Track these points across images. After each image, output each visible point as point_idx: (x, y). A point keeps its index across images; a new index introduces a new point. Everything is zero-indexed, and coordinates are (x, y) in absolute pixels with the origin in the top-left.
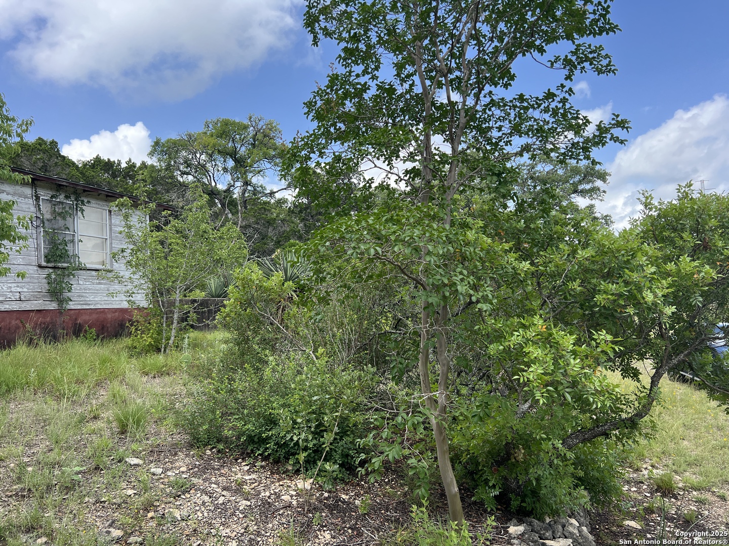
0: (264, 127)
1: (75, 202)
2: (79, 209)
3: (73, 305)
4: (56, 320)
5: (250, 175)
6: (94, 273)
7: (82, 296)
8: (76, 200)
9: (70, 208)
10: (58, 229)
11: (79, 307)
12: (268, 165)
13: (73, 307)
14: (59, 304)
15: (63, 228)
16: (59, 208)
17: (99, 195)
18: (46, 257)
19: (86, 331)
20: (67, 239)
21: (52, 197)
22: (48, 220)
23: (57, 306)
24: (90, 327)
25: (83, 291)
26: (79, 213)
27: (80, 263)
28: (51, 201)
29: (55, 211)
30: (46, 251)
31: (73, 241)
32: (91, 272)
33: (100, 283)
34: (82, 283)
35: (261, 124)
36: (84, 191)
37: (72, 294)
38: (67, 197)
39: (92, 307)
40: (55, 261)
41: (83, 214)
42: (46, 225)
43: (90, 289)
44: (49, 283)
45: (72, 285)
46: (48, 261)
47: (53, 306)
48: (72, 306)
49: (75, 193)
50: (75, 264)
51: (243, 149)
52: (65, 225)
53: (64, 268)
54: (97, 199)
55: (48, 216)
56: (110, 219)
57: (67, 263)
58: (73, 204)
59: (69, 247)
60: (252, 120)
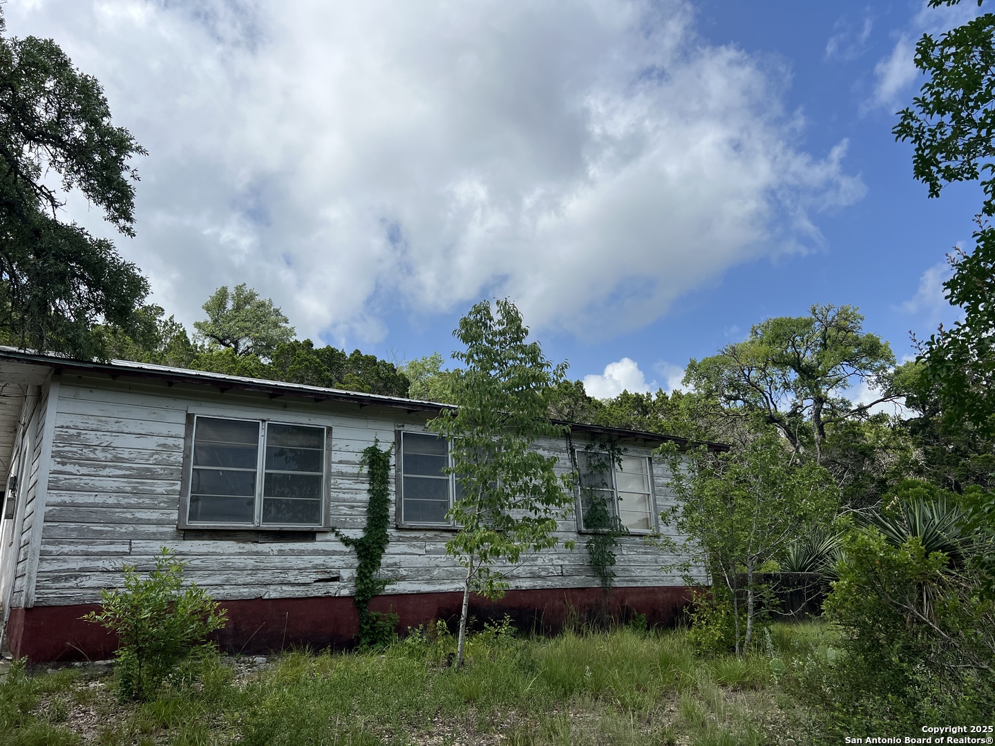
0: (836, 318)
1: (611, 452)
2: (615, 460)
3: (618, 581)
4: (601, 601)
5: (824, 389)
6: (638, 539)
7: (628, 570)
8: (612, 448)
9: (606, 459)
10: (595, 486)
11: (625, 585)
12: (850, 370)
13: (618, 585)
14: (602, 581)
15: (600, 485)
16: (595, 461)
17: (636, 440)
18: (585, 521)
19: (634, 617)
20: (605, 498)
21: (587, 448)
22: (584, 476)
23: (600, 583)
24: (639, 612)
25: (628, 564)
26: (616, 464)
27: (622, 527)
28: (586, 453)
29: (591, 464)
30: (584, 514)
31: (612, 499)
32: (635, 538)
33: (646, 553)
34: (625, 553)
35: (831, 314)
36: (620, 437)
37: (616, 567)
38: (602, 447)
39: (639, 584)
40: (595, 526)
41: (620, 466)
42: (583, 482)
43: (635, 561)
44: (591, 554)
45: (615, 555)
46: (587, 526)
47: (596, 583)
48: (617, 583)
49: (610, 441)
50: (617, 529)
51: (809, 353)
52: (603, 480)
53: (605, 535)
54: (634, 445)
55: (584, 471)
56: (651, 469)
57: (608, 528)
58: (609, 455)
59: (609, 508)
60: (817, 312)
